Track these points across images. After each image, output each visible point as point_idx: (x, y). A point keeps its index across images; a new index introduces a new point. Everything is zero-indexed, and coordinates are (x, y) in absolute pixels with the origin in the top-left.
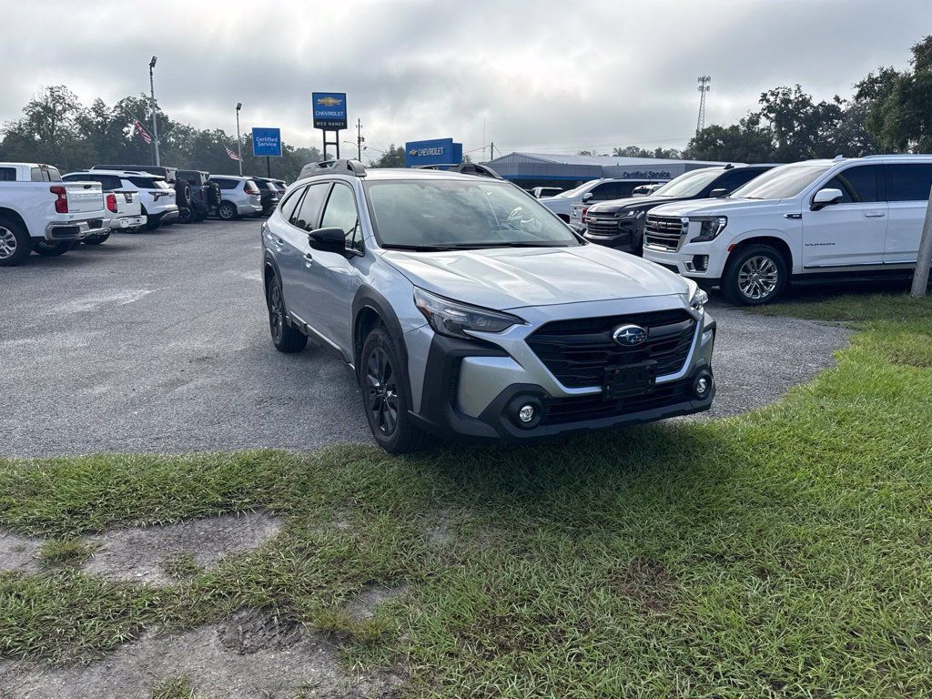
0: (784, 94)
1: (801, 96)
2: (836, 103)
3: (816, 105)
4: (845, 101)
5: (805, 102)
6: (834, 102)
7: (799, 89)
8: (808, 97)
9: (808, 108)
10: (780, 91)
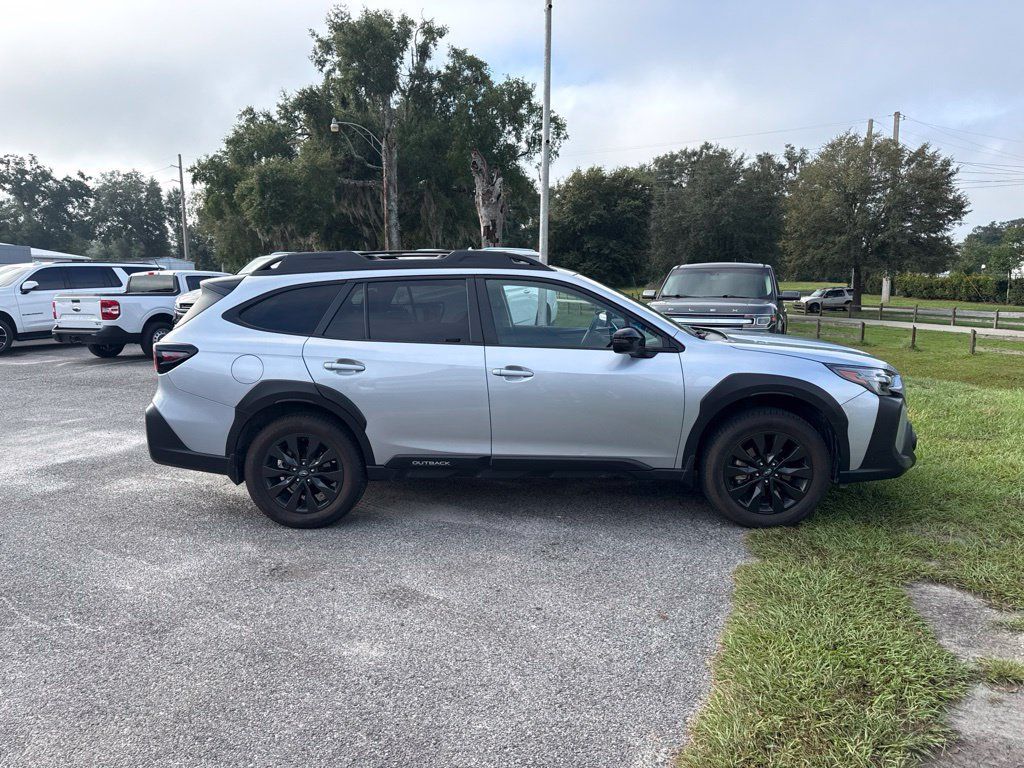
0: (17, 164)
1: (38, 167)
2: (82, 180)
3: (60, 179)
4: (91, 178)
5: (46, 176)
6: (78, 178)
7: (33, 158)
8: (47, 169)
9: (51, 182)
10: (11, 159)
